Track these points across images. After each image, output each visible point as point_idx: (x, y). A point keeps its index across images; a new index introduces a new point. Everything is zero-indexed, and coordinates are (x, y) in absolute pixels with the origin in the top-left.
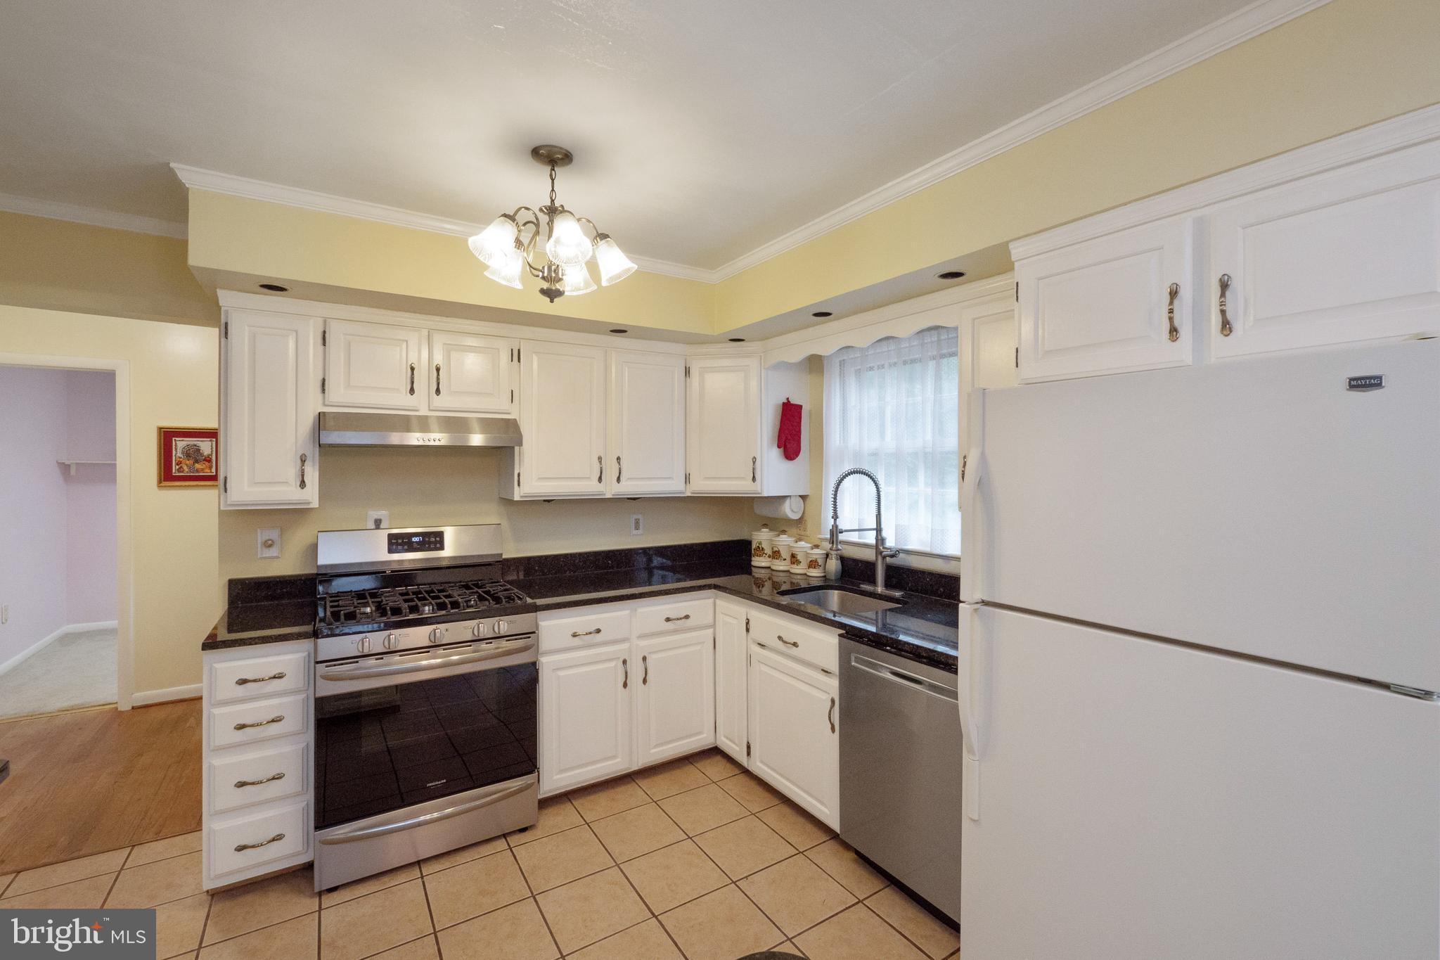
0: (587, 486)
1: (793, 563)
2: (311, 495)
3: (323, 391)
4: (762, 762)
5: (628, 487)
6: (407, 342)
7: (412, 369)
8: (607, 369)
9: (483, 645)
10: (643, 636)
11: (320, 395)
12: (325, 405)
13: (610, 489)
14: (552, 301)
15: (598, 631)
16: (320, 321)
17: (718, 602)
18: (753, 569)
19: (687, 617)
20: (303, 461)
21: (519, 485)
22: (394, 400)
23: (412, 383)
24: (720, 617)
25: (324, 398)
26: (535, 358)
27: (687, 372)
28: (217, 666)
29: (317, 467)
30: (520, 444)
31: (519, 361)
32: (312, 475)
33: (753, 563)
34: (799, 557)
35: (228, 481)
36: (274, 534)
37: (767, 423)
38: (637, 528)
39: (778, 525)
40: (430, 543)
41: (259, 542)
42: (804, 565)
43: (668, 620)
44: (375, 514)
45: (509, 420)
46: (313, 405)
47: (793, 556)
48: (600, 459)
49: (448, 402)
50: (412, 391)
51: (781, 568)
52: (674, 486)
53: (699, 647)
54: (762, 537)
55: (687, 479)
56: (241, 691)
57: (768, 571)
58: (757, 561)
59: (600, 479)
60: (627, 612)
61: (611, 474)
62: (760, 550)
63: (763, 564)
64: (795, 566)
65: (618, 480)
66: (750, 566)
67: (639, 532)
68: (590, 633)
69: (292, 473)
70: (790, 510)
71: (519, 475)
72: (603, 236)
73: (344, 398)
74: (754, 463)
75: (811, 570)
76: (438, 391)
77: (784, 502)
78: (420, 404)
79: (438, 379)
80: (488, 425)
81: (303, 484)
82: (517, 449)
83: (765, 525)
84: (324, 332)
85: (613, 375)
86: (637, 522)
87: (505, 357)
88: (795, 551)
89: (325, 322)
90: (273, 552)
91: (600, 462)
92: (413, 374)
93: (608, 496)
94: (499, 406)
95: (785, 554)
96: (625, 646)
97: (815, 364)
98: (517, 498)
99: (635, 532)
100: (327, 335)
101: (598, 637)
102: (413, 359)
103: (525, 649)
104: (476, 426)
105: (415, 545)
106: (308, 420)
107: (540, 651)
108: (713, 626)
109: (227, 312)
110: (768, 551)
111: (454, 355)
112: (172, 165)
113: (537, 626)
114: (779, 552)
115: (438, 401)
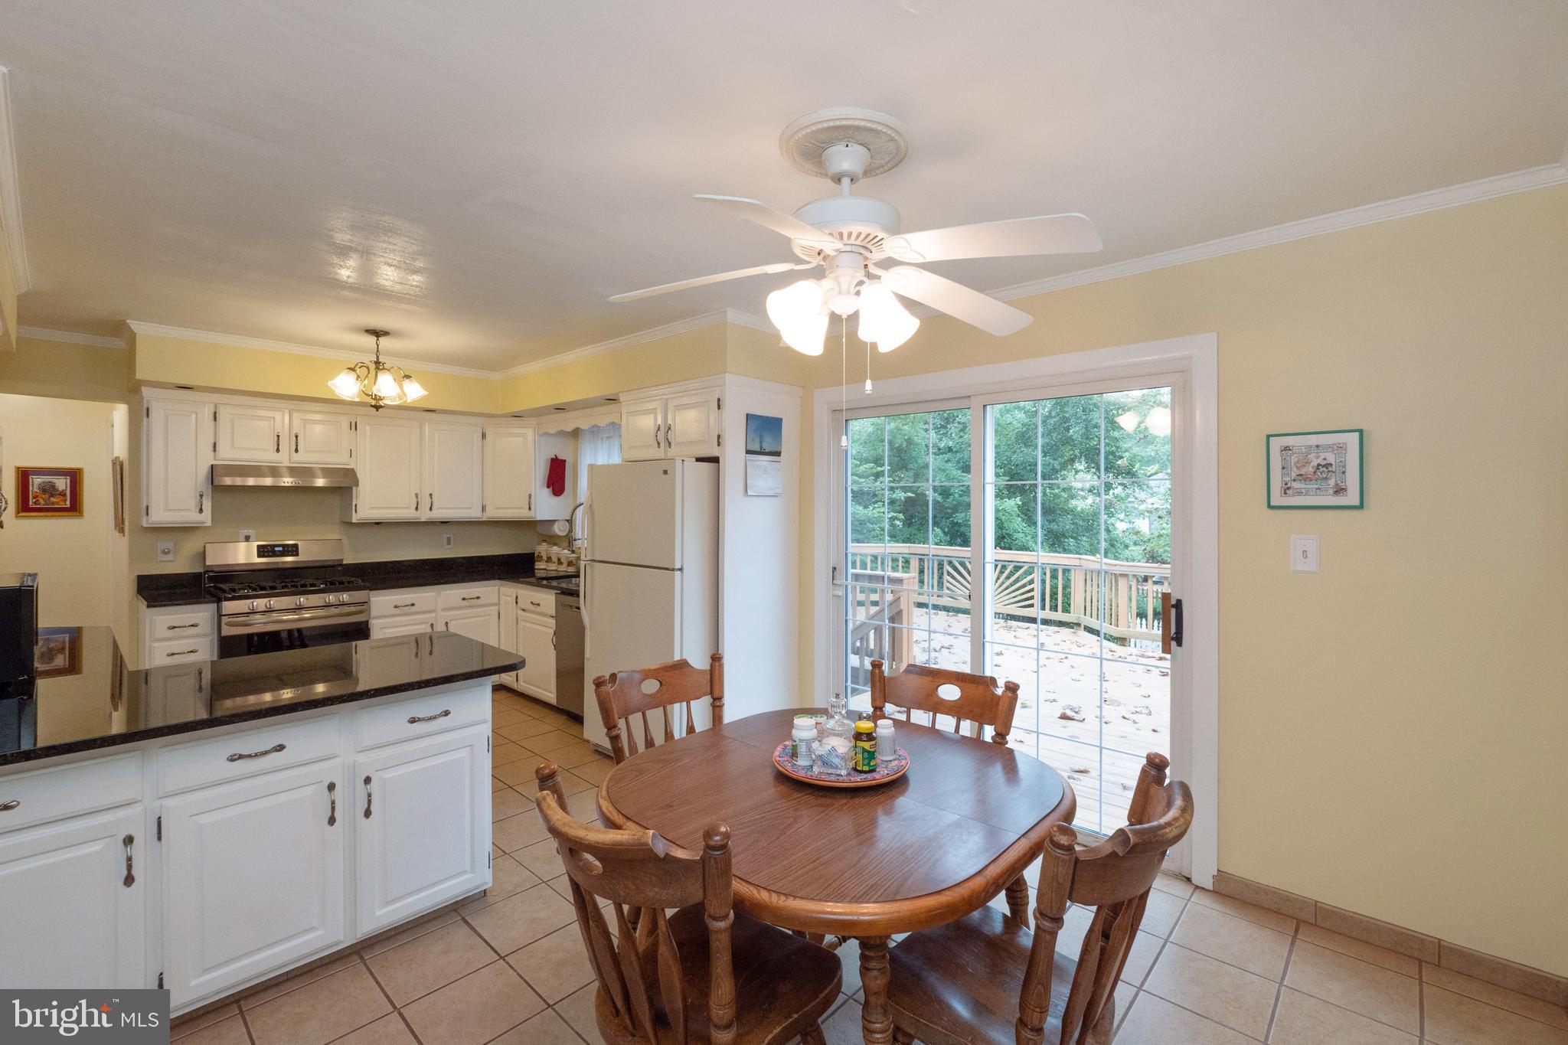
0: (408, 513)
1: (559, 564)
2: (206, 517)
3: (215, 450)
4: (524, 682)
5: (438, 514)
6: (274, 418)
7: (278, 436)
8: (422, 433)
9: (332, 609)
10: (444, 610)
11: (212, 454)
12: (215, 459)
13: (424, 515)
14: (377, 411)
15: (413, 605)
16: (212, 405)
17: (502, 589)
18: (536, 571)
19: (478, 598)
20: (201, 496)
21: (356, 512)
22: (266, 456)
23: (278, 445)
24: (503, 598)
25: (215, 455)
26: (368, 427)
27: (484, 436)
28: (156, 618)
29: (210, 500)
30: (357, 485)
31: (356, 429)
32: (207, 505)
33: (536, 567)
34: (562, 560)
35: (149, 508)
36: (170, 545)
37: (539, 472)
38: (449, 543)
39: (552, 540)
40: (289, 551)
41: (159, 551)
42: (565, 565)
43: (464, 599)
44: (246, 532)
45: (348, 469)
46: (207, 460)
47: (559, 559)
48: (417, 495)
49: (303, 458)
50: (278, 450)
51: (553, 568)
52: (475, 513)
53: (487, 618)
54: (542, 549)
55: (484, 509)
56: (171, 633)
57: (545, 571)
58: (539, 565)
59: (417, 509)
60: (434, 594)
61: (425, 503)
62: (540, 558)
63: (542, 567)
64: (560, 566)
65: (431, 509)
66: (534, 569)
67: (450, 546)
68: (407, 606)
69: (193, 503)
70: (559, 530)
71: (356, 505)
72: (408, 377)
73: (228, 455)
74: (530, 498)
75: (569, 568)
76: (297, 450)
77: (554, 524)
78: (284, 459)
79: (297, 442)
80: (327, 472)
81: (201, 511)
82: (354, 488)
83: (545, 541)
84: (215, 413)
85: (427, 439)
86: (449, 539)
87: (345, 426)
88: (561, 556)
89: (216, 406)
90: (170, 557)
91: (417, 497)
92: (278, 439)
93: (423, 520)
94: (340, 460)
95: (554, 559)
96: (433, 615)
97: (576, 433)
98: (354, 521)
99: (447, 547)
100: (217, 415)
101: (413, 609)
102: (278, 429)
103: (361, 612)
104: (319, 473)
105: (277, 553)
106: (204, 470)
107: (372, 616)
108: (498, 604)
109: (148, 401)
110: (545, 558)
111: (307, 426)
112: (127, 321)
113: (369, 600)
114: (550, 557)
115: (296, 457)
